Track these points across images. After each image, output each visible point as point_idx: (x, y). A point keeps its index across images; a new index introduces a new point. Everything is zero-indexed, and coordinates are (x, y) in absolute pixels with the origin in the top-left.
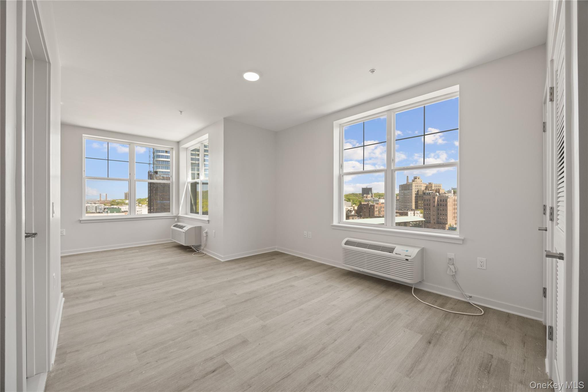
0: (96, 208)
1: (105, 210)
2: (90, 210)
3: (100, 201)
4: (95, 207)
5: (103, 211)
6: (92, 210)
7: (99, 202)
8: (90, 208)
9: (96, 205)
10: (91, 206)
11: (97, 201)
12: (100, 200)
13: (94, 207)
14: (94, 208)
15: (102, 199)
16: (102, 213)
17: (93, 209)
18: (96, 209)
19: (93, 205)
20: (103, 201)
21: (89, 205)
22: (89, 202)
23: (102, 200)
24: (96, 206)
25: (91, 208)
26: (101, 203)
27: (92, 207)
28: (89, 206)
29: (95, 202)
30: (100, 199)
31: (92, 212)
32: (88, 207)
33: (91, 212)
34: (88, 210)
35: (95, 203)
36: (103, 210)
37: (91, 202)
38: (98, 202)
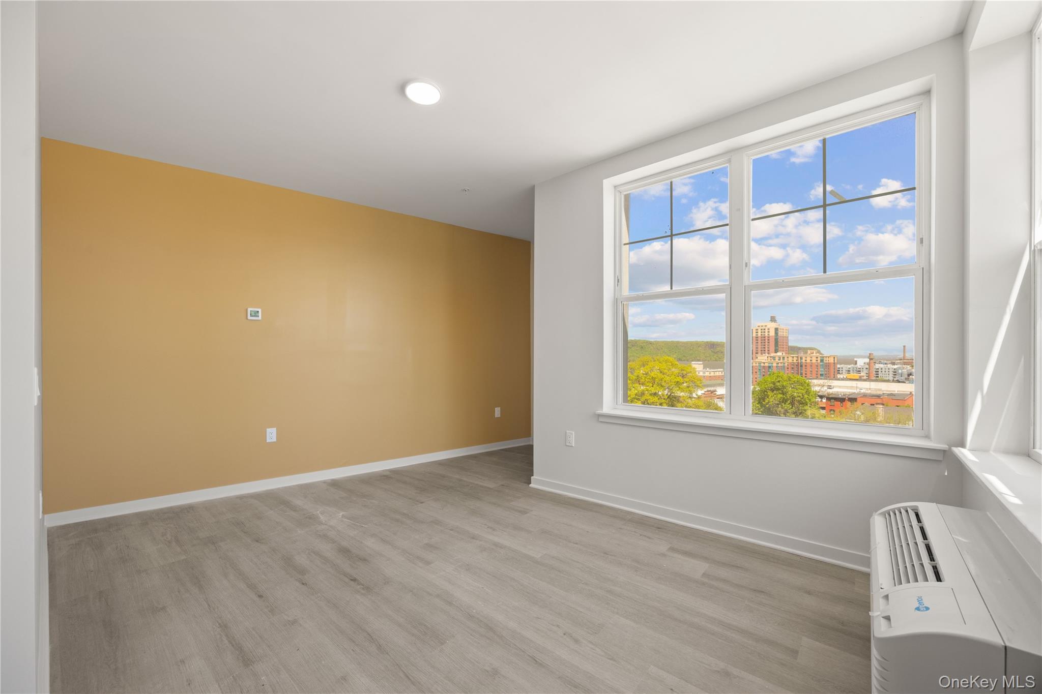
0: (894, 372)
1: (911, 377)
2: (883, 375)
3: (904, 359)
4: (893, 370)
5: (906, 378)
6: (887, 375)
7: (902, 361)
8: (883, 372)
9: (895, 367)
10: (885, 369)
11: (897, 360)
12: (904, 357)
13: (891, 370)
14: (891, 373)
15: (906, 355)
16: (905, 382)
17: (889, 374)
18: (894, 375)
19: (890, 366)
20: (911, 359)
21: (882, 366)
22: (882, 361)
23: (906, 358)
24: (895, 369)
25: (885, 372)
26: (905, 362)
27: (887, 370)
28: (882, 369)
29: (894, 361)
30: (903, 355)
31: (887, 379)
32: (880, 370)
33: (885, 378)
34: (879, 376)
35: (894, 364)
36: (906, 376)
37: (886, 362)
38: (899, 361)
